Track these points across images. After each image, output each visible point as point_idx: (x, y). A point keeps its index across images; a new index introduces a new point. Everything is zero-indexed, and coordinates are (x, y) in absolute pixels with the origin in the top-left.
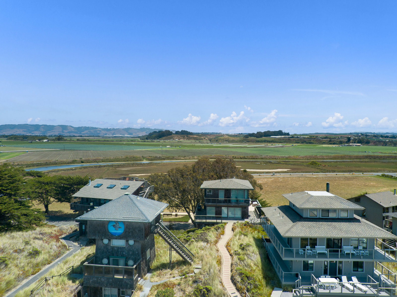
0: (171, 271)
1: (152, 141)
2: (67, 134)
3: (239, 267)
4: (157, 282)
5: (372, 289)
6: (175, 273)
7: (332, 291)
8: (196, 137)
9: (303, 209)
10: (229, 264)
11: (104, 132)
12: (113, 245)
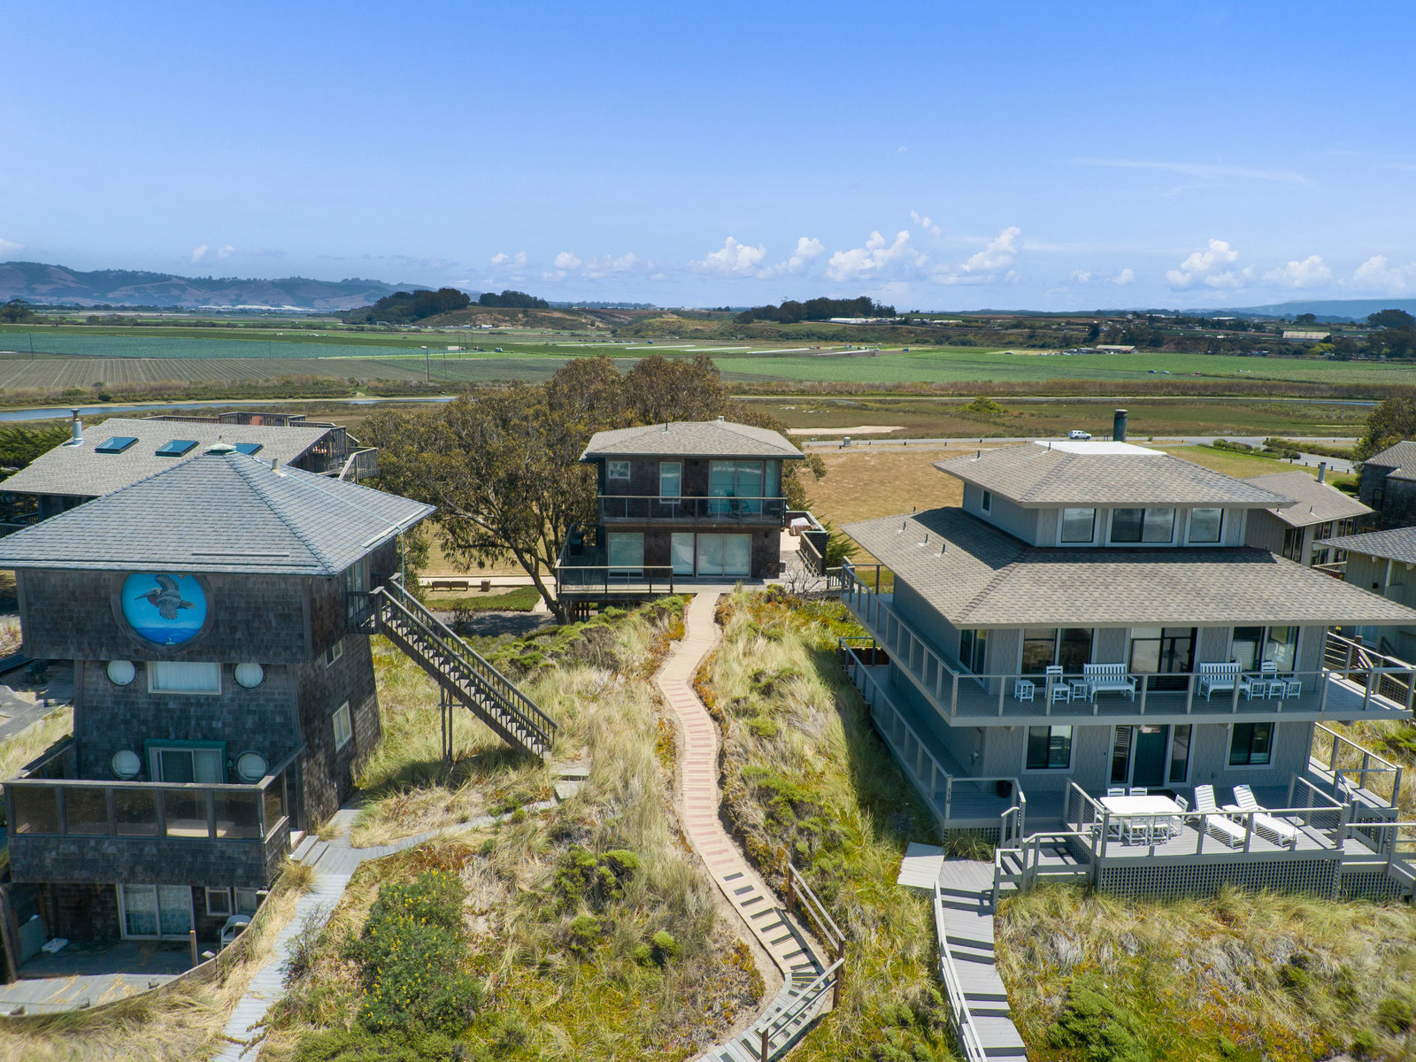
0: (449, 795)
1: (391, 331)
2: (50, 298)
3: (755, 763)
4: (382, 844)
5: (1310, 829)
6: (468, 802)
7: (1160, 851)
8: (560, 319)
9: (1037, 509)
10: (709, 754)
11: (198, 292)
12: (158, 688)
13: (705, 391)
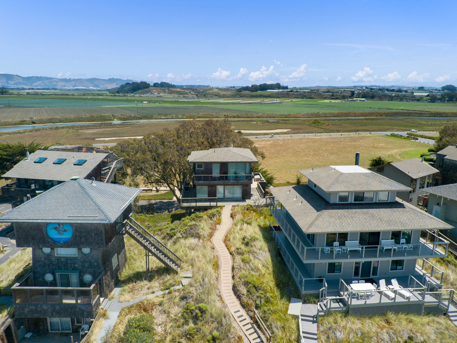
0: (149, 283)
1: (125, 96)
2: (14, 86)
3: (243, 272)
4: (128, 301)
5: (414, 292)
6: (154, 286)
7: (369, 302)
8: (179, 91)
9: (331, 193)
10: (229, 267)
11: (62, 83)
12: (58, 255)
13: (227, 131)
